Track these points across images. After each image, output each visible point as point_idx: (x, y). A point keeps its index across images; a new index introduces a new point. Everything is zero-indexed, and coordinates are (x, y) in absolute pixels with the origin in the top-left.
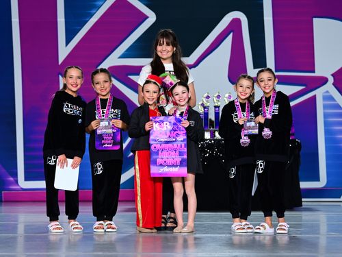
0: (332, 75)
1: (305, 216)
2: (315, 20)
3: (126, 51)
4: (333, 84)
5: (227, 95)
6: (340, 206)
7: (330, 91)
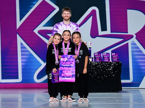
0: (135, 34)
1: (123, 95)
2: (128, 11)
3: (46, 23)
4: (136, 38)
5: (90, 43)
6: (139, 90)
7: (134, 41)
